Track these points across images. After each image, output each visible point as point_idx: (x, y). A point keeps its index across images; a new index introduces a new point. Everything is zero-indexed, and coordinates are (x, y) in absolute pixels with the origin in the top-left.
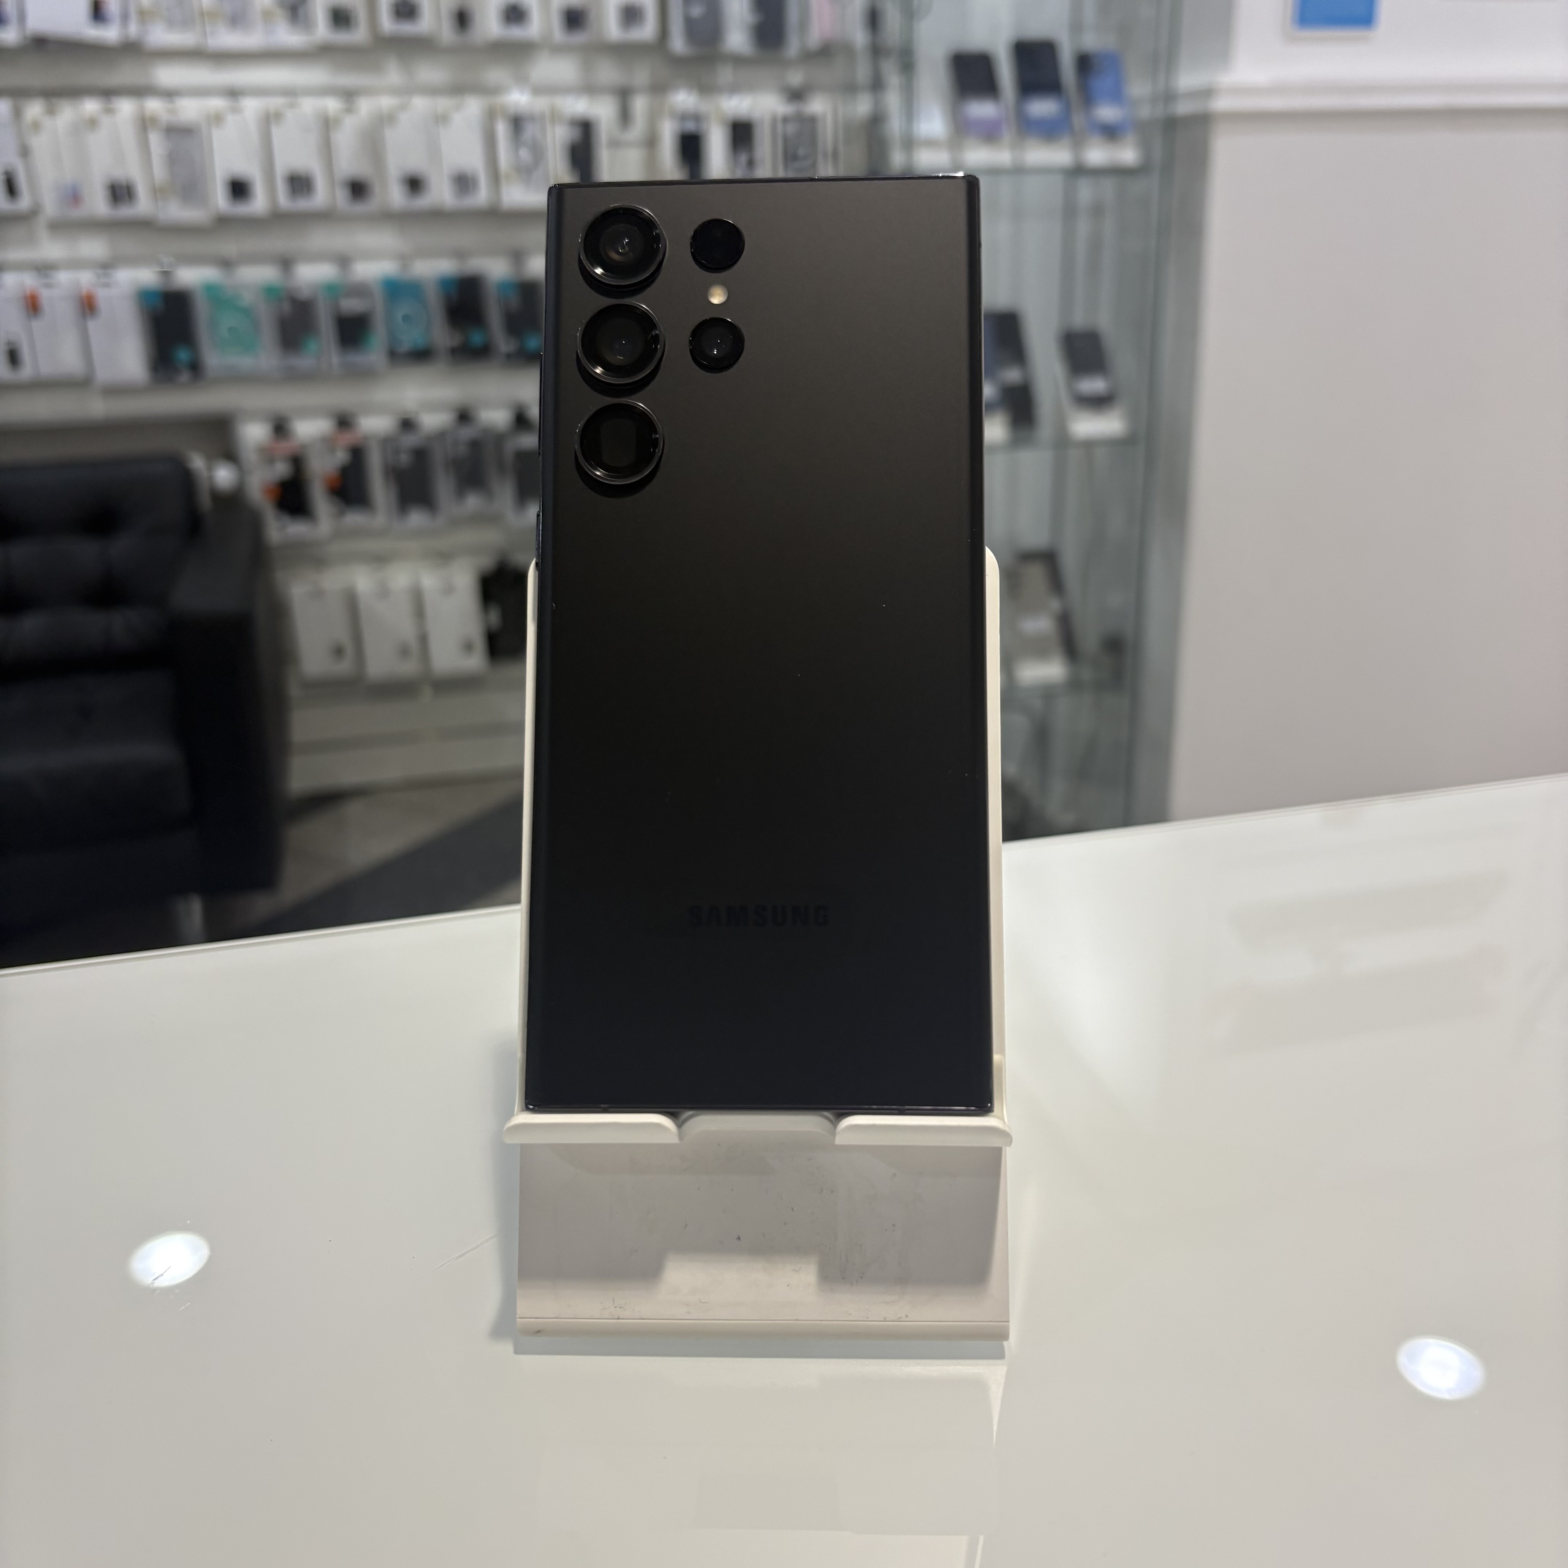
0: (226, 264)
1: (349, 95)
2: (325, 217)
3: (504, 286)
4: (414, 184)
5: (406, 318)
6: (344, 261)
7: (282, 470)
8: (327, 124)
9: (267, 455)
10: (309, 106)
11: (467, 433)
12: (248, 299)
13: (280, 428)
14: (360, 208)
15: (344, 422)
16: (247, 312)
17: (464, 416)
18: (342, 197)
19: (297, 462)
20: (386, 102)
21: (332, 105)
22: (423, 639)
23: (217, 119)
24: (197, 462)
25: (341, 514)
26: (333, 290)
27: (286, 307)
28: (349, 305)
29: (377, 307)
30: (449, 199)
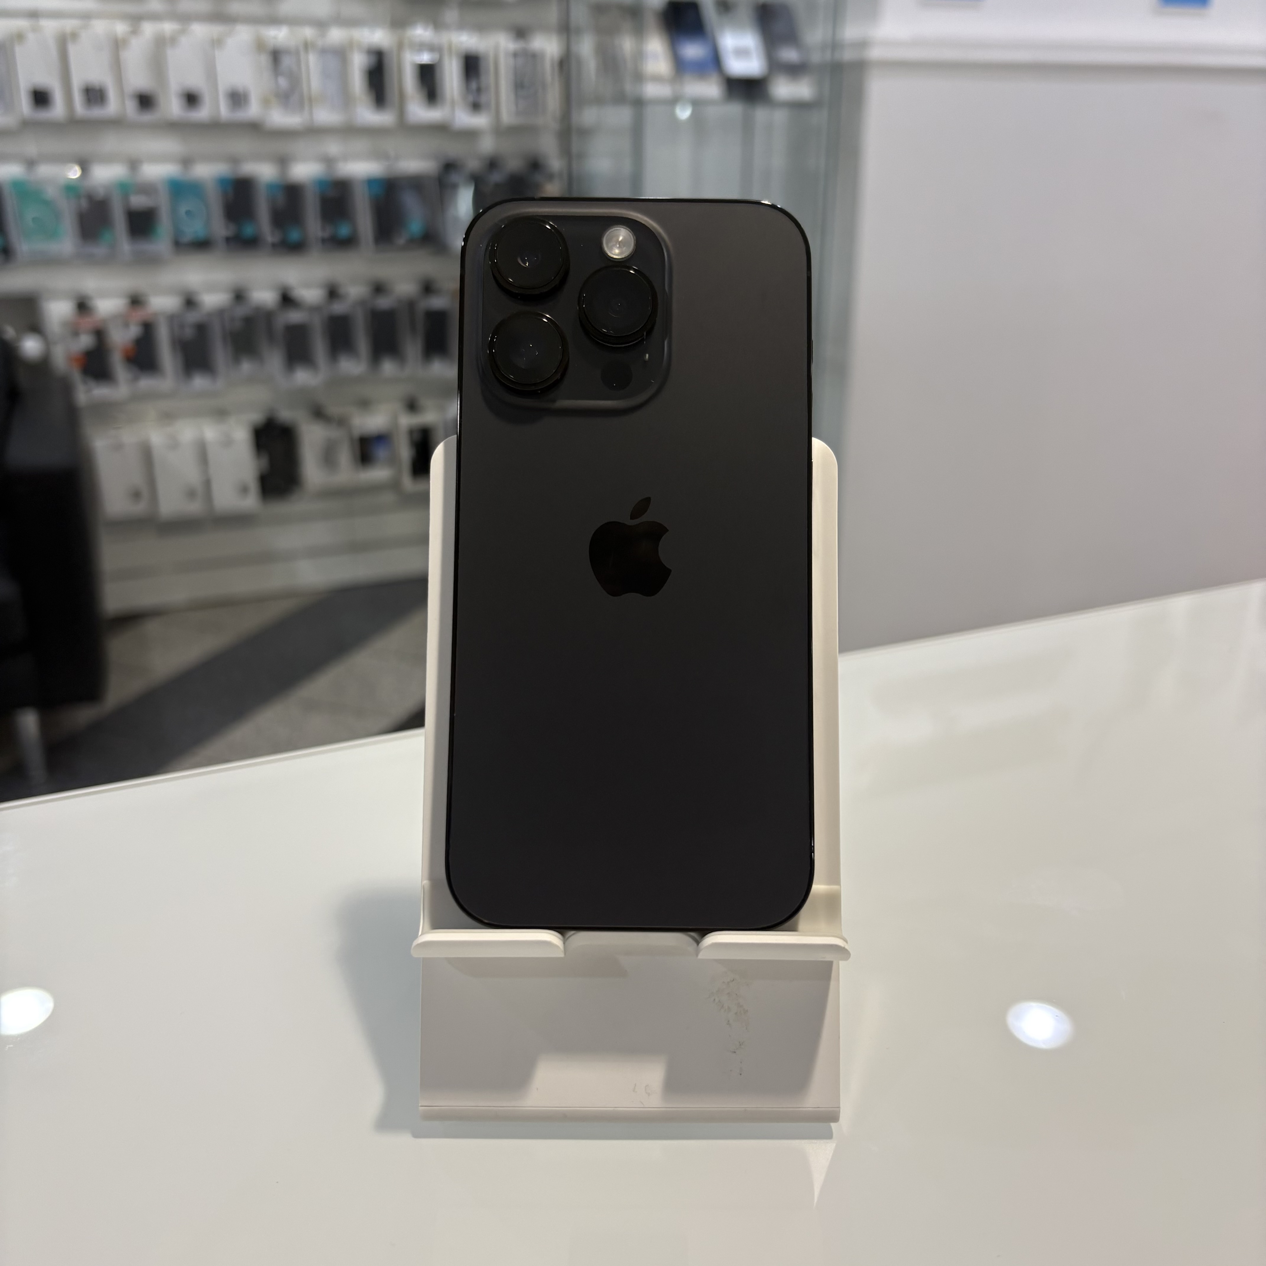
0: (30, 163)
1: (134, 20)
2: (116, 123)
3: (271, 187)
4: (191, 99)
5: (188, 213)
6: (133, 163)
7: (85, 341)
8: (117, 45)
9: (72, 329)
10: (101, 27)
11: (241, 311)
12: (52, 193)
13: (83, 305)
14: (147, 117)
15: (136, 301)
16: (47, 203)
17: (239, 296)
18: (131, 107)
19: (100, 335)
20: (168, 27)
21: (121, 28)
22: (207, 484)
23: (20, 37)
25: (136, 379)
26: (125, 188)
27: (84, 203)
28: (138, 201)
29: (163, 203)
30: (224, 111)
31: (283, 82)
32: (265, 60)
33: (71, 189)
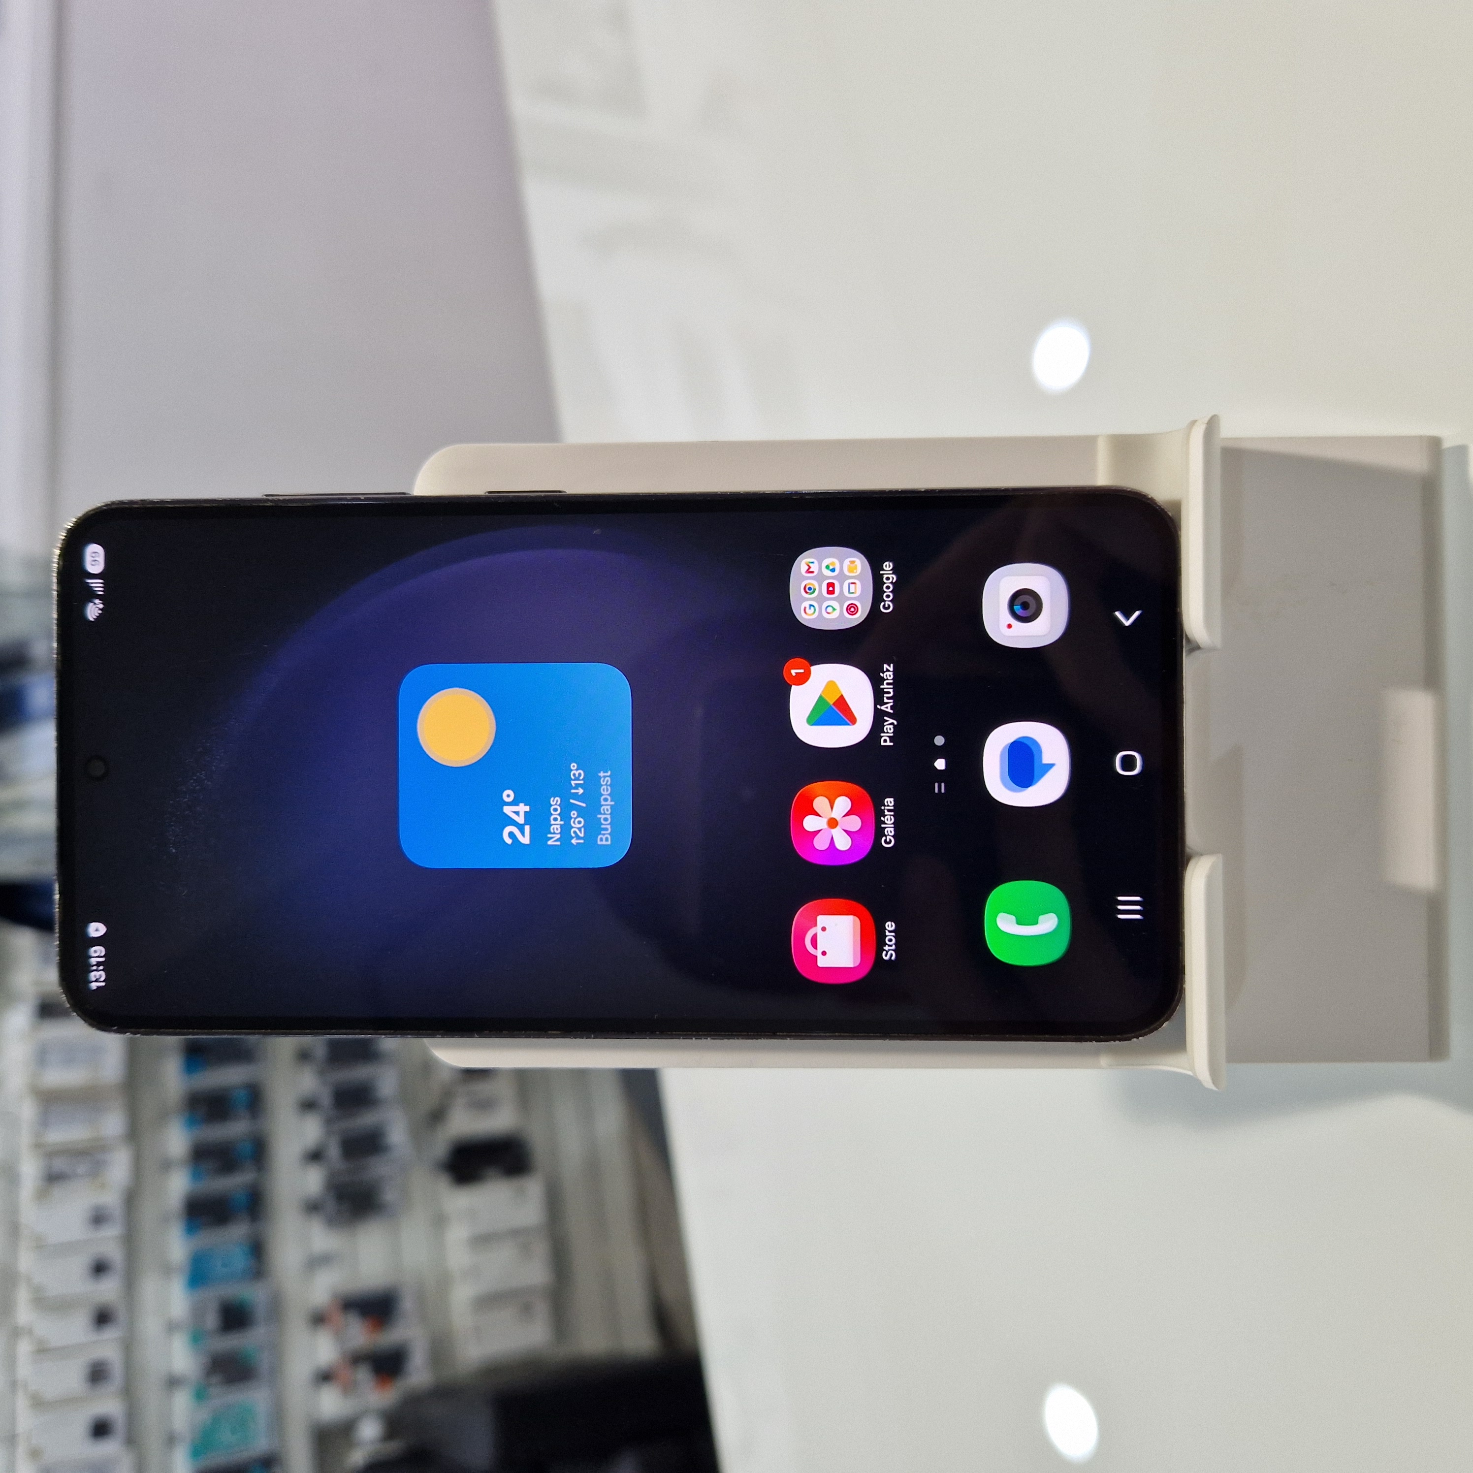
0: (171, 1440)
1: (16, 1333)
2: (129, 1346)
3: (196, 1175)
4: (100, 1268)
5: (225, 1265)
6: (171, 1327)
7: (363, 1375)
8: (42, 1350)
9: (349, 1389)
10: (25, 1369)
11: (331, 1205)
12: (204, 1415)
13: (325, 1377)
14: (122, 1315)
15: (319, 1319)
16: (216, 1420)
17: (312, 1207)
18: (111, 1334)
19: (357, 1359)
20: (23, 1297)
21: (24, 1348)
22: (515, 1233)
23: (35, 1454)
24: (358, 1457)
25: (403, 1315)
26: (197, 1337)
27: (215, 1379)
28: (212, 1320)
29: (213, 1295)
30: (112, 1231)
31: (81, 1169)
32: (58, 1191)
33: (200, 1395)
